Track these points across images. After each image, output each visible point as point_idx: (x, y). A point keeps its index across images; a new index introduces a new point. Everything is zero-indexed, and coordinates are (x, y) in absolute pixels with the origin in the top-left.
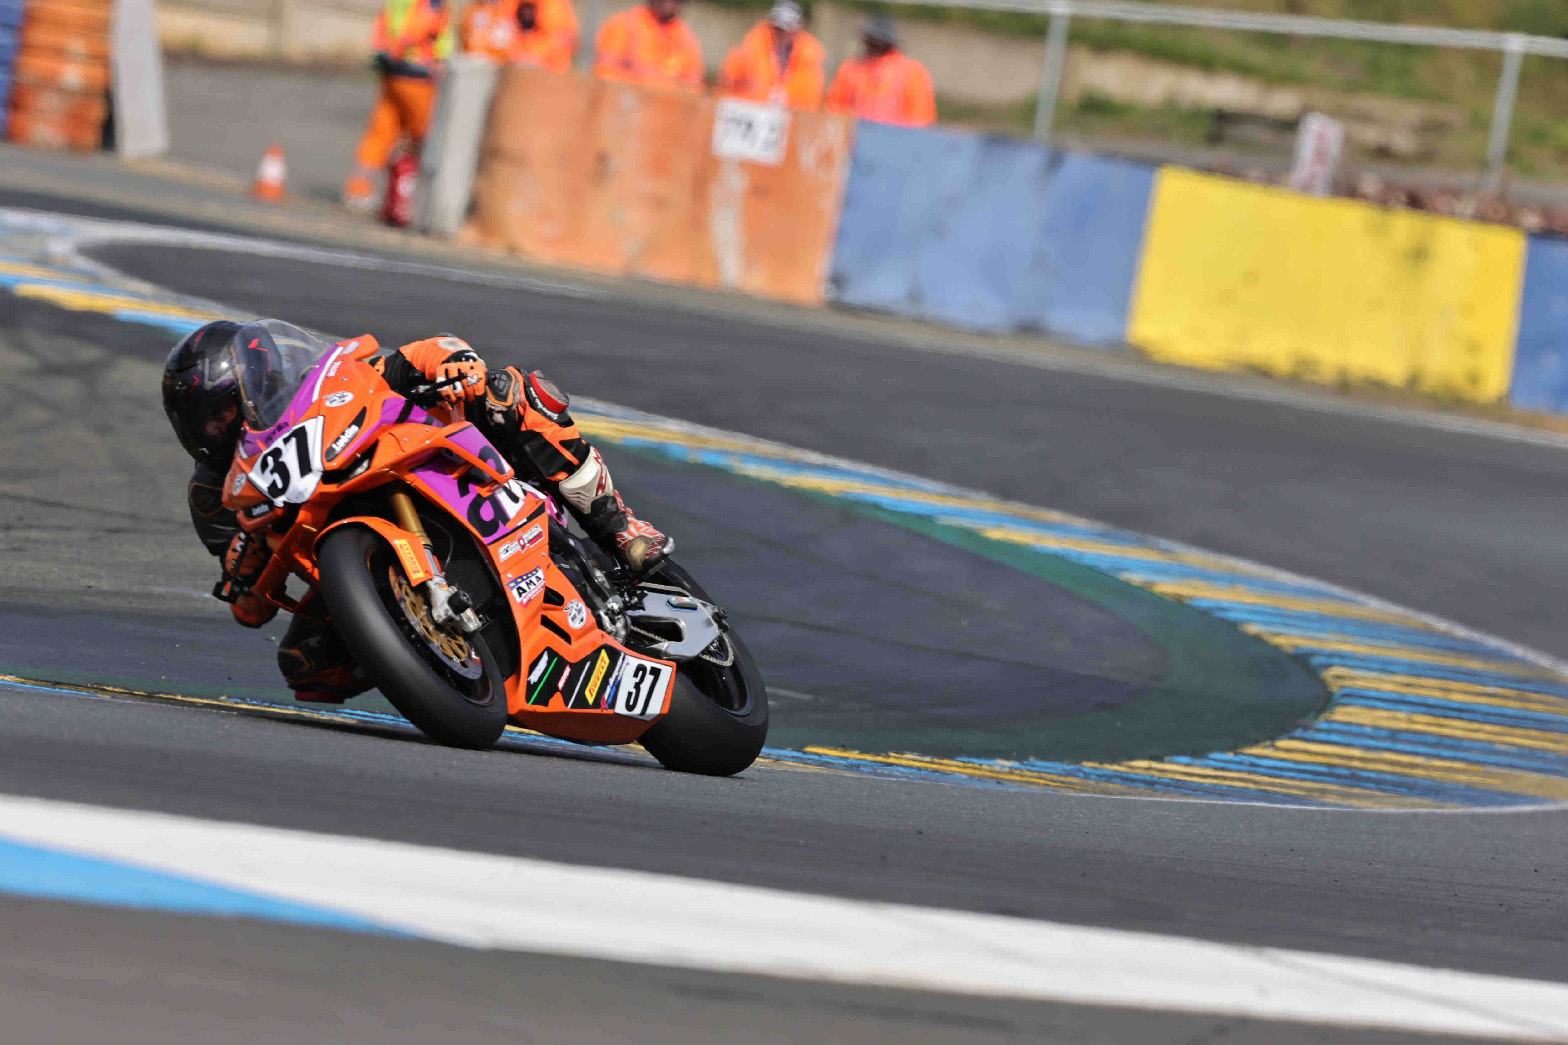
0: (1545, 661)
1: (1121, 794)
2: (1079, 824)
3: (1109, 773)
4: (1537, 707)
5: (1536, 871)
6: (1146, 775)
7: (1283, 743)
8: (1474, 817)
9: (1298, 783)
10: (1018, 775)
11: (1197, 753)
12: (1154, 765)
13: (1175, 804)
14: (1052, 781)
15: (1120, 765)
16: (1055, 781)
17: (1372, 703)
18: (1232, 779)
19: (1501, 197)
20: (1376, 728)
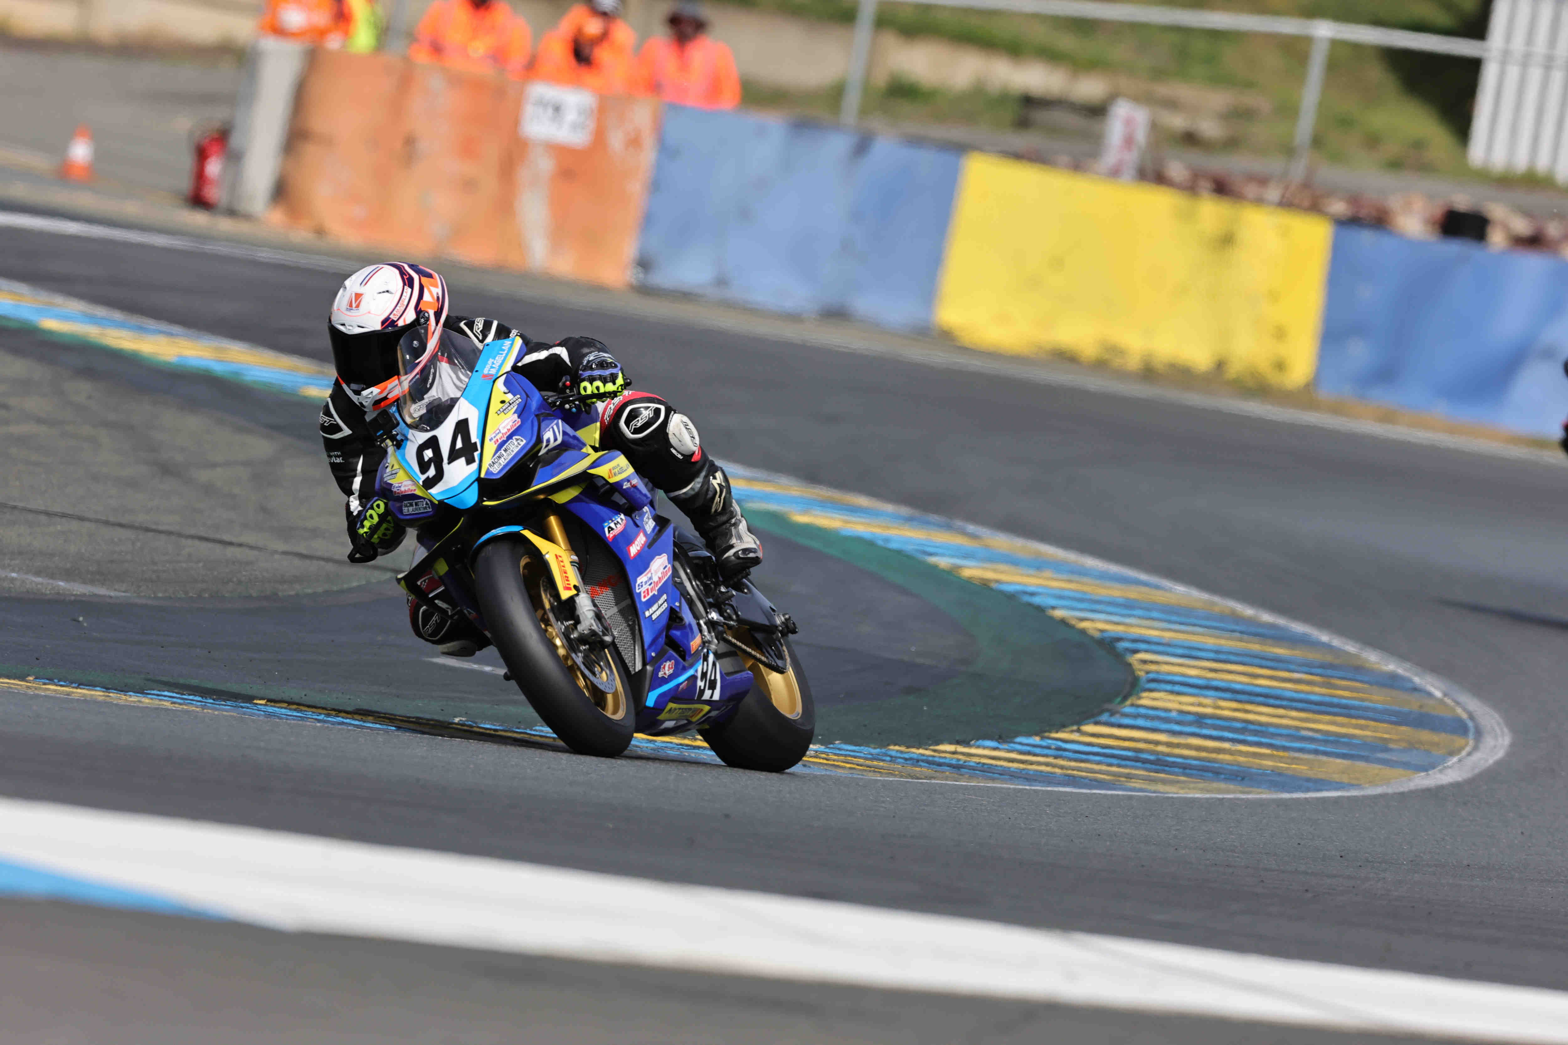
0: (1351, 647)
1: (926, 778)
2: (885, 808)
3: (915, 756)
4: (1344, 694)
5: (1341, 857)
6: (953, 759)
7: (1089, 728)
8: (1280, 803)
9: (1104, 768)
10: (823, 759)
11: (1003, 737)
12: (960, 749)
13: (980, 788)
14: (858, 765)
15: (926, 749)
16: (861, 765)
17: (1177, 688)
18: (1039, 764)
19: (1306, 185)
20: (1181, 712)
